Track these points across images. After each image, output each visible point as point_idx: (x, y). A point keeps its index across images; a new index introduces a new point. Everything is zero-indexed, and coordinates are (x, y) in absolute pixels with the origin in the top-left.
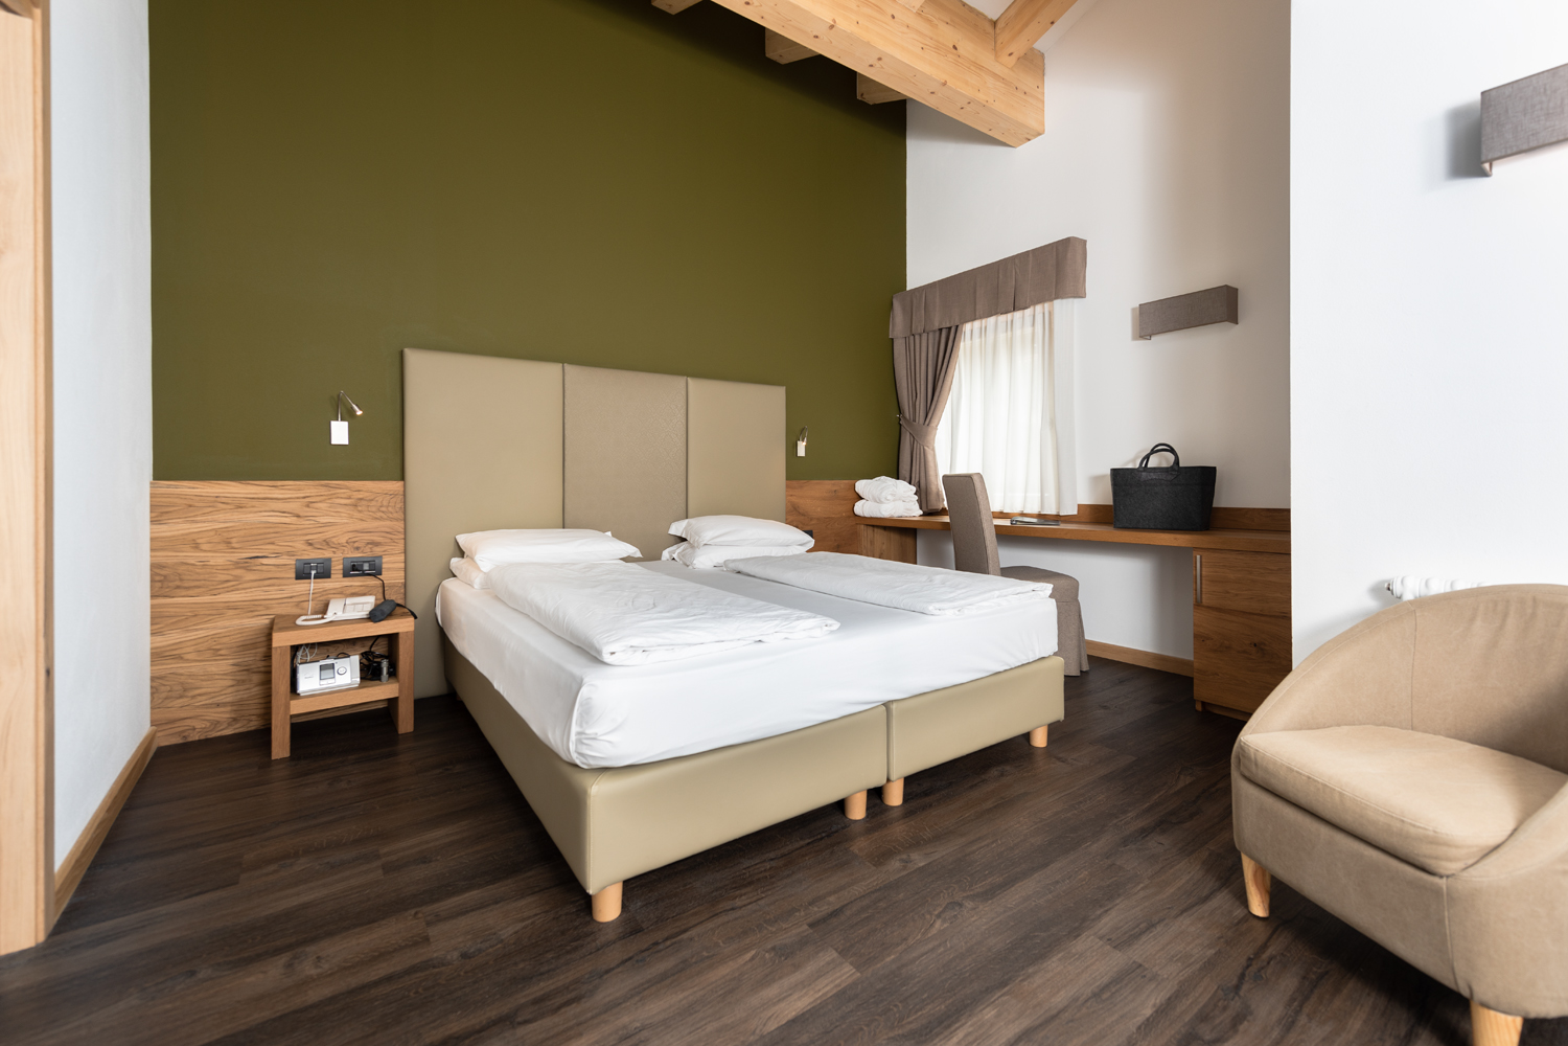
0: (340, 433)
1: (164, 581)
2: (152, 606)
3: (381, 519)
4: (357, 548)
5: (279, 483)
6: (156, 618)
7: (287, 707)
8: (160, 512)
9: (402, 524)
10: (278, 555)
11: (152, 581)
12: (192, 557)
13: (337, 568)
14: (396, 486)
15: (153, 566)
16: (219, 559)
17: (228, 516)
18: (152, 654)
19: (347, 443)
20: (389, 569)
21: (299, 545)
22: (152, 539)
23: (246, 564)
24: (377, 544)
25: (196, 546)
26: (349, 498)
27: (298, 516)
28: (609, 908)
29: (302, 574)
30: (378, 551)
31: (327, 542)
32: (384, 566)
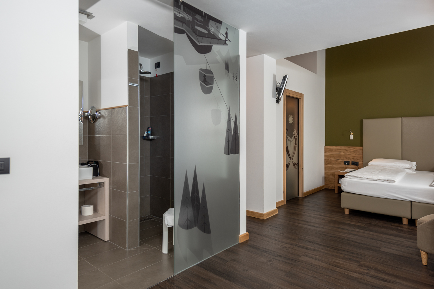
0: (352, 137)
1: (327, 162)
2: (325, 166)
3: (358, 154)
4: (354, 160)
5: (341, 147)
6: (325, 168)
7: (337, 185)
8: (326, 151)
9: (361, 156)
10: (341, 160)
11: (325, 162)
12: (330, 159)
13: (351, 163)
14: (361, 148)
15: (325, 160)
16: (333, 159)
17: (334, 152)
18: (325, 173)
19: (353, 139)
20: (360, 165)
21: (345, 158)
22: (325, 155)
23: (337, 161)
24: (358, 159)
25: (330, 157)
26: (353, 150)
27: (344, 153)
28: (347, 212)
29: (345, 164)
30: (358, 161)
31: (349, 158)
32: (359, 164)
